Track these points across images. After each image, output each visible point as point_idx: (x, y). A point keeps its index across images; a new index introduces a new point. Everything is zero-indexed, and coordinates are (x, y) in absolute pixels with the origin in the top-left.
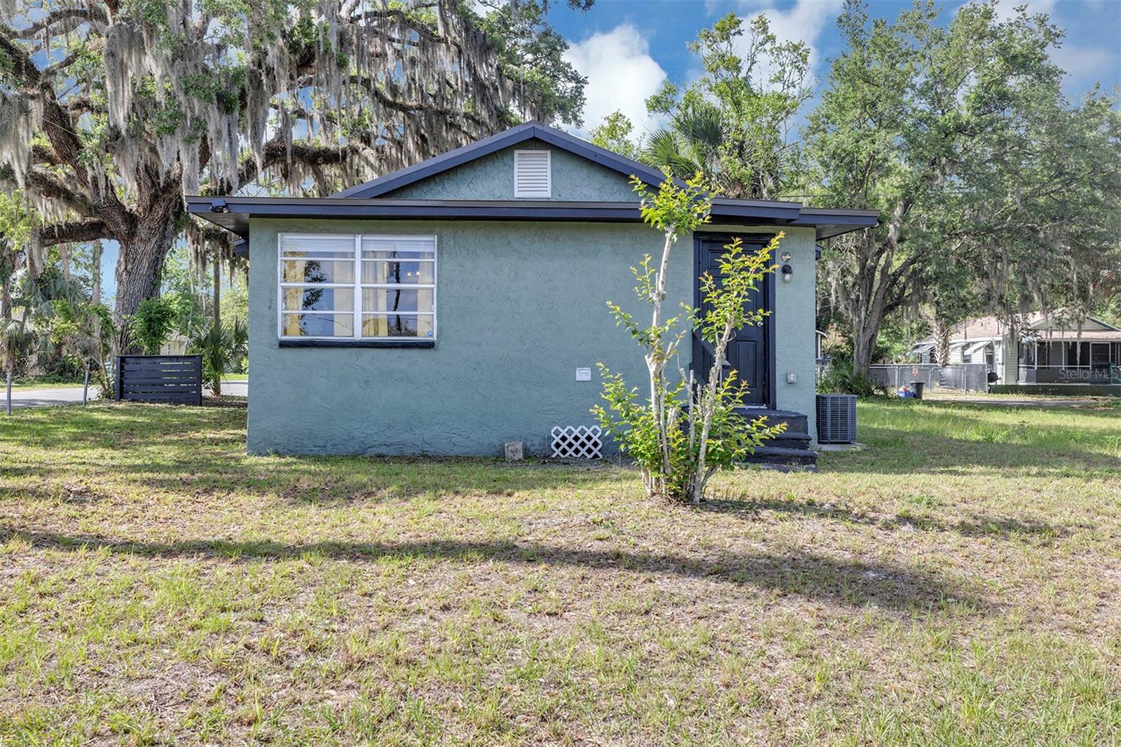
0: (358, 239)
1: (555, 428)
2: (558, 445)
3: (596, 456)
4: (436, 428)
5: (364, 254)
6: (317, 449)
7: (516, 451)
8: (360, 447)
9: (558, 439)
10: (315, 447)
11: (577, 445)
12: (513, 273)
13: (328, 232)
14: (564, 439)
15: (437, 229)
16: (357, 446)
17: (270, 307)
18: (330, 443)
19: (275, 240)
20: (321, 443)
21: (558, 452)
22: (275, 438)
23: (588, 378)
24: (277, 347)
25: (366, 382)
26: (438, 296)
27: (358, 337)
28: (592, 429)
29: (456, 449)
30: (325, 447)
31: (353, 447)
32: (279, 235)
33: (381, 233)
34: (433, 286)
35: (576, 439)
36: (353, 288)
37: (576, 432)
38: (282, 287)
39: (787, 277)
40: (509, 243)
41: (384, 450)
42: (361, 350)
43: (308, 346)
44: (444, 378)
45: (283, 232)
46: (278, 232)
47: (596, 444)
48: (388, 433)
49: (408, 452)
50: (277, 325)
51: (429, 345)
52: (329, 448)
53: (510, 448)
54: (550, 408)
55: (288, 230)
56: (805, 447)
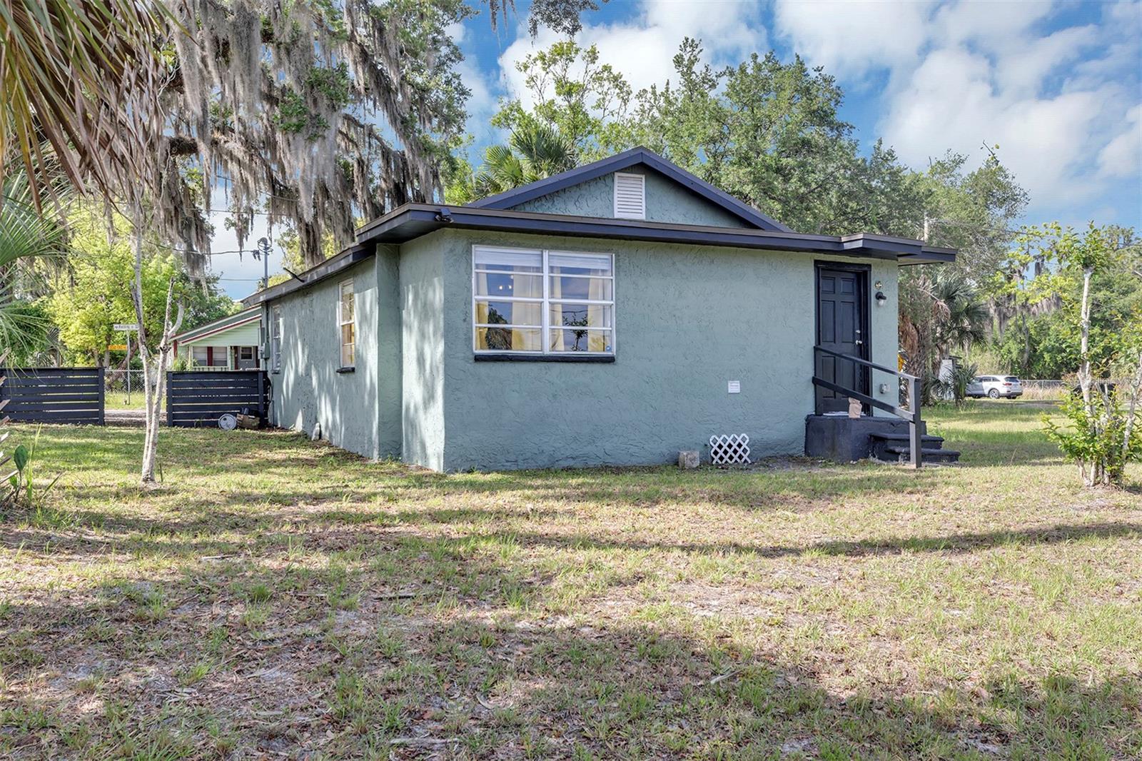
0: (546, 254)
1: (713, 437)
2: (716, 453)
3: (746, 461)
4: (615, 439)
5: (552, 269)
6: (509, 464)
7: (694, 459)
8: (549, 460)
9: (715, 447)
10: (507, 461)
11: (730, 452)
12: (677, 293)
13: (518, 245)
14: (720, 447)
15: (615, 248)
16: (546, 460)
17: (465, 320)
18: (521, 457)
19: (469, 252)
20: (513, 458)
21: (716, 458)
22: (471, 454)
23: (737, 390)
24: (472, 361)
25: (554, 396)
26: (616, 312)
27: (547, 351)
28: (741, 437)
29: (633, 459)
30: (516, 461)
31: (543, 460)
32: (473, 246)
33: (566, 249)
34: (612, 302)
35: (730, 446)
36: (542, 303)
37: (729, 441)
38: (476, 300)
39: (882, 302)
40: (674, 263)
41: (571, 463)
42: (549, 364)
43: (503, 361)
44: (621, 392)
45: (477, 243)
46: (471, 244)
47: (745, 451)
48: (574, 446)
49: (591, 464)
50: (472, 339)
51: (610, 360)
52: (520, 462)
53: (689, 456)
54: (708, 418)
55: (482, 242)
56: (939, 447)
